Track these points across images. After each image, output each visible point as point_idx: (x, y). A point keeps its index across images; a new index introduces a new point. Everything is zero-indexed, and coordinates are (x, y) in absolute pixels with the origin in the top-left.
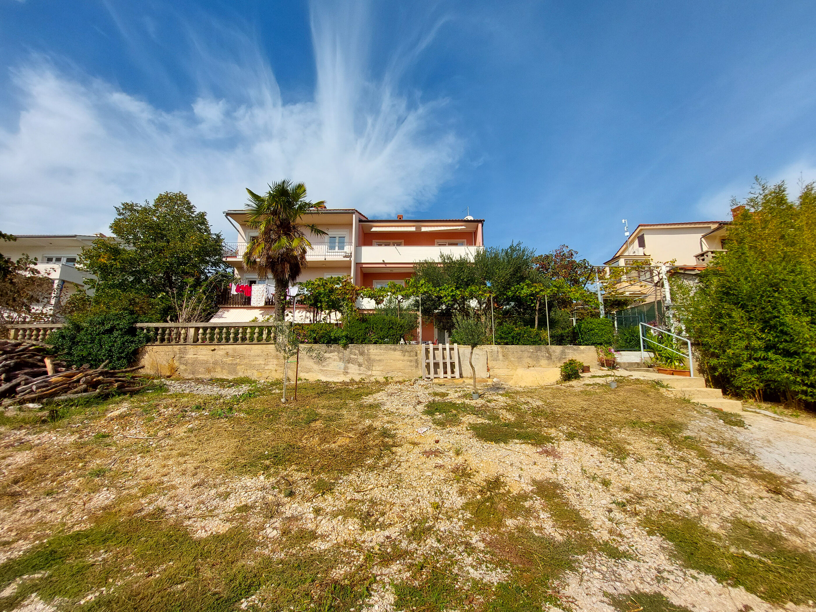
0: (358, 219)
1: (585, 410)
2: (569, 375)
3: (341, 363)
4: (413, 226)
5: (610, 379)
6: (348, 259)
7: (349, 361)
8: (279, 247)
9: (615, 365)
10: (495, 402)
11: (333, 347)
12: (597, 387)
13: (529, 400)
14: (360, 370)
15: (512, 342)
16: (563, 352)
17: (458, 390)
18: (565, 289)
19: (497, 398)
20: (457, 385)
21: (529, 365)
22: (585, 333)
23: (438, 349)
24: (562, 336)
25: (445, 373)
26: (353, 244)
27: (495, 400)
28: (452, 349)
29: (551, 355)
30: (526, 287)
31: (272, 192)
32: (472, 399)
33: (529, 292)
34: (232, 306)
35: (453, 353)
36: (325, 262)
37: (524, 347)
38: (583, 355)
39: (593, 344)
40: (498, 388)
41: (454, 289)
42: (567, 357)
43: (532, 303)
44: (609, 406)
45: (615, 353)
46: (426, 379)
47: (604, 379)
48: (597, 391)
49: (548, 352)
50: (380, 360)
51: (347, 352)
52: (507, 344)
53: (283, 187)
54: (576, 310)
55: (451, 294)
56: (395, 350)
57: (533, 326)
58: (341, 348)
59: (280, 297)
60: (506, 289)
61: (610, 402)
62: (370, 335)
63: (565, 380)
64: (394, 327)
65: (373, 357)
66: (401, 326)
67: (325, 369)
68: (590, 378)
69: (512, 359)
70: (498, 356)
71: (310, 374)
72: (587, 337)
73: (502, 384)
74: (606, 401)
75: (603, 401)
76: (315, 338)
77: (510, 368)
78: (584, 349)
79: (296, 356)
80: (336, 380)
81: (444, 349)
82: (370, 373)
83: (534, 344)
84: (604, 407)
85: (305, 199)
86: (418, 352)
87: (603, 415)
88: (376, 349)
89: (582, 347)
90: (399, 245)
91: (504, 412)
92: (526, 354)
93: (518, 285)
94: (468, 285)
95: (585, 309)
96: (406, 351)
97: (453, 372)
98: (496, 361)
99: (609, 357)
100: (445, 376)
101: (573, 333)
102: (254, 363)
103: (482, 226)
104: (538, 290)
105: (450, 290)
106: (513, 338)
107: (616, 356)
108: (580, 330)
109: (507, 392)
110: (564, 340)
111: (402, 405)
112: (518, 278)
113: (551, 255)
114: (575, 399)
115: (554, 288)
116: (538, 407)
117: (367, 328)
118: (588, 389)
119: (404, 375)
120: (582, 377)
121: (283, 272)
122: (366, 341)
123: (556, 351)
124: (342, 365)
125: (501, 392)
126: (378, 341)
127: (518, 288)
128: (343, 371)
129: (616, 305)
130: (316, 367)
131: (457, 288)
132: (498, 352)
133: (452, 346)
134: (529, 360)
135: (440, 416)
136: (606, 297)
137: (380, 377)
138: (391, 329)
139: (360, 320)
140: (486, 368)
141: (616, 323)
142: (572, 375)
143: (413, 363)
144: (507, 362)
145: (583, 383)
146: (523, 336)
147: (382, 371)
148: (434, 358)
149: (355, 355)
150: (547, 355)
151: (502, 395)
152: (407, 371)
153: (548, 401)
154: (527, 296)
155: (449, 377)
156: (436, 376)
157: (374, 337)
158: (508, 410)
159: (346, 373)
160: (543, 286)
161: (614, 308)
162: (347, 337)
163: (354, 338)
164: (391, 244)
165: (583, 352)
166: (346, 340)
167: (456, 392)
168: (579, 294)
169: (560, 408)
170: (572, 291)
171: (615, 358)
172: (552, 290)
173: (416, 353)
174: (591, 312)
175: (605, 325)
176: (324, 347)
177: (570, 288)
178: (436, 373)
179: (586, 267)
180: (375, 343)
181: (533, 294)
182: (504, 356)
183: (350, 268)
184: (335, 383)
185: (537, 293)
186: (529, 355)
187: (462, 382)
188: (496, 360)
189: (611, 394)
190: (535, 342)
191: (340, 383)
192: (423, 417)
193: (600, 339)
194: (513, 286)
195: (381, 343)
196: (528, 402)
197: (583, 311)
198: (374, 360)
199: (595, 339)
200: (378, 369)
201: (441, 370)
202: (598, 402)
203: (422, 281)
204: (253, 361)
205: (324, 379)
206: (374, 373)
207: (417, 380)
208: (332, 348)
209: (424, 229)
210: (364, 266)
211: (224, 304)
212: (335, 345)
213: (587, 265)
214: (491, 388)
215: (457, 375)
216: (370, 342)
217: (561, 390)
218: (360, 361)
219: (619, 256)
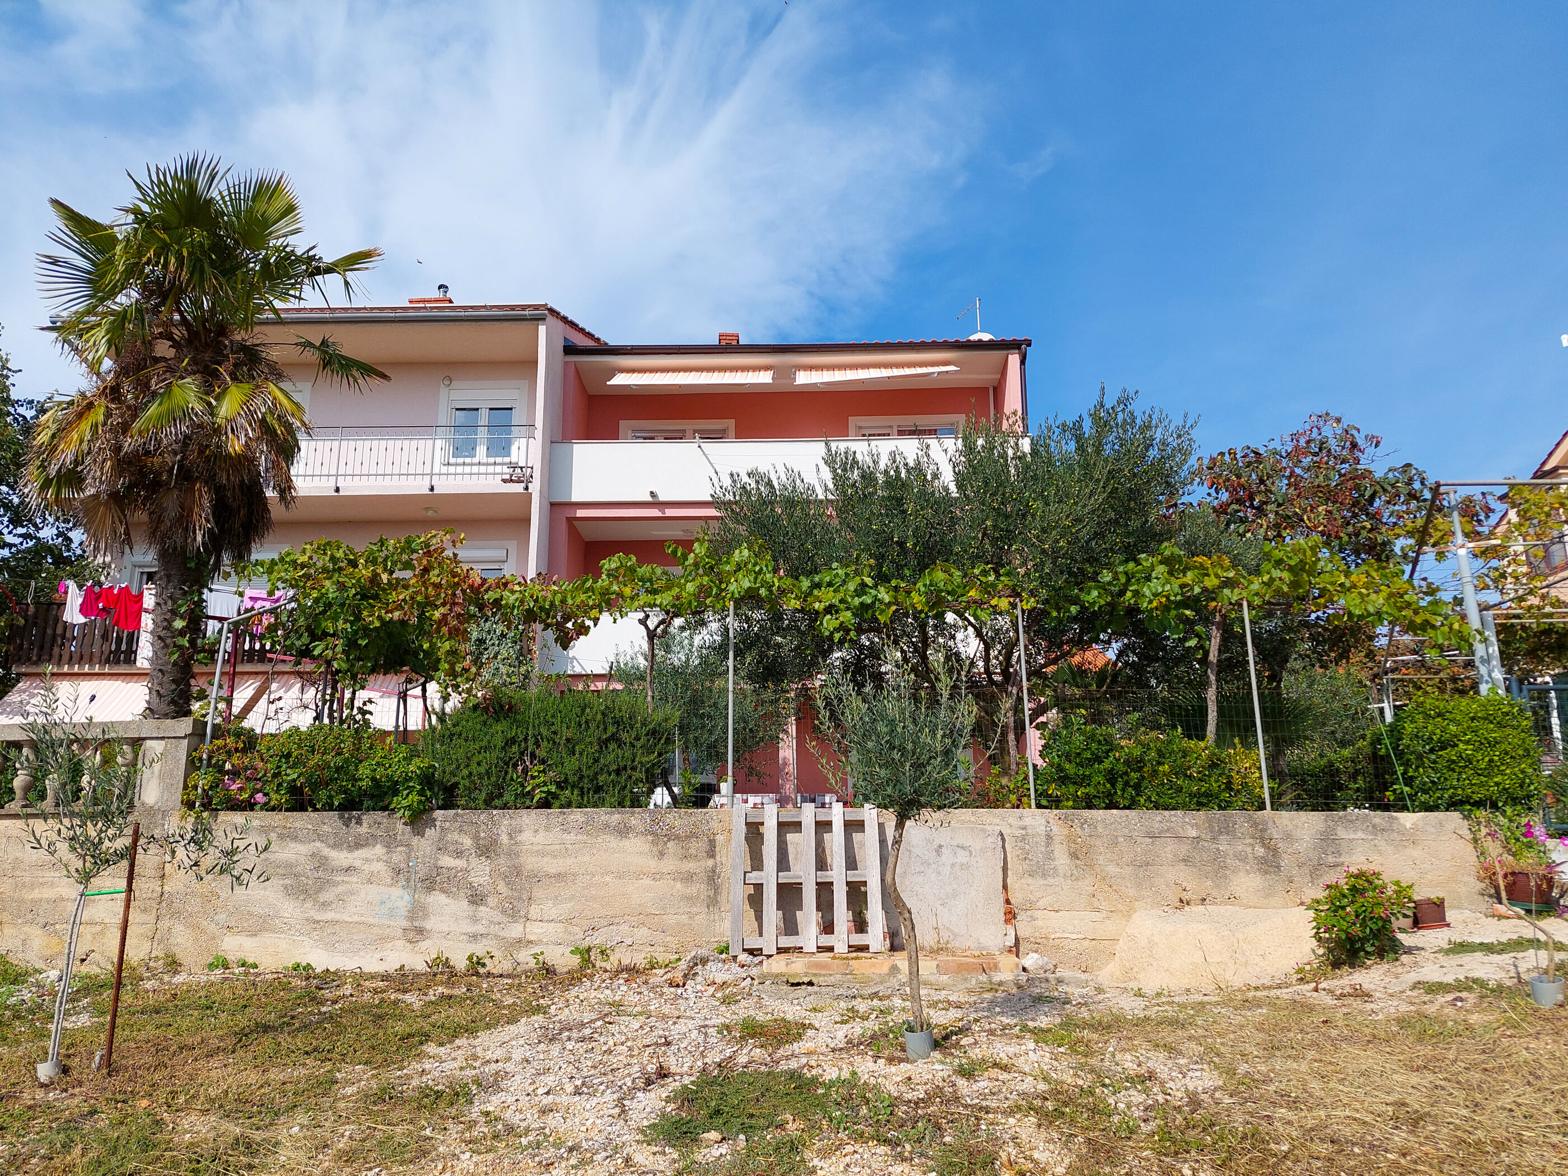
0: (560, 344)
1: (1416, 1121)
2: (1350, 939)
3: (397, 892)
4: (767, 368)
5: (1532, 960)
6: (519, 488)
7: (431, 882)
8: (160, 417)
9: (1555, 893)
10: (995, 1073)
11: (370, 821)
12: (1471, 998)
13: (1158, 1062)
14: (475, 920)
15: (1109, 795)
16: (1327, 840)
17: (862, 1006)
18: (1326, 577)
19: (1011, 1050)
20: (866, 982)
21: (1186, 896)
22: (1420, 757)
23: (797, 826)
24: (1331, 771)
25: (828, 928)
26: (539, 433)
27: (995, 1065)
28: (853, 826)
29: (1275, 851)
30: (1162, 569)
31: (145, 208)
32: (900, 1056)
33: (1173, 588)
34: (66, 669)
35: (862, 845)
36: (432, 499)
37: (1158, 819)
38: (1416, 853)
39: (1453, 805)
40: (1039, 1000)
41: (869, 581)
42: (1344, 859)
43: (1190, 632)
44: (1529, 1098)
45: (1551, 843)
46: (743, 957)
47: (1506, 958)
48: (1474, 1018)
49: (1264, 840)
50: (559, 876)
51: (425, 844)
52: (1089, 805)
53: (192, 186)
54: (1393, 670)
55: (857, 601)
56: (623, 831)
57: (1196, 730)
58: (400, 826)
59: (170, 622)
60: (1080, 579)
61: (1533, 1075)
62: (525, 771)
63: (1336, 965)
64: (624, 736)
65: (530, 863)
66: (654, 732)
67: (330, 915)
68: (1448, 952)
69: (1112, 869)
70: (1049, 856)
71: (267, 939)
72: (1425, 776)
73: (1060, 981)
74: (1516, 1069)
75: (1501, 1069)
76: (294, 790)
77: (1105, 905)
78: (1415, 828)
79: (125, 864)
80: (372, 965)
81: (823, 826)
82: (515, 931)
83: (1200, 806)
84: (1506, 1101)
85: (291, 240)
86: (720, 839)
87: (1501, 1146)
88: (547, 829)
89: (1407, 819)
90: (716, 436)
91: (1026, 1127)
92: (1169, 849)
93: (1131, 565)
94: (923, 566)
95: (1429, 669)
96: (671, 836)
97: (860, 925)
98: (1044, 876)
99: (1527, 862)
100: (826, 940)
101: (1375, 757)
102: (36, 894)
103: (1023, 362)
104: (1211, 582)
105: (852, 586)
106: (1112, 777)
107: (1556, 857)
108: (1395, 748)
109: (1069, 1024)
110: (1340, 788)
111: (577, 1092)
112: (1129, 534)
113: (1275, 452)
114: (1370, 1059)
115: (1276, 573)
116: (1194, 1101)
117: (513, 741)
118: (1431, 1009)
119: (659, 937)
120: (1409, 951)
121: (185, 522)
122: (508, 797)
123: (1298, 834)
124: (400, 898)
125: (1043, 1022)
126: (555, 796)
127: (1129, 577)
128: (405, 924)
129: (1550, 648)
130: (290, 909)
131: (882, 578)
132: (1049, 837)
133: (853, 814)
134: (1183, 875)
135: (724, 1149)
136: (1508, 617)
137: (560, 950)
138: (612, 746)
139: (486, 709)
140: (1000, 908)
141: (1555, 721)
142: (1364, 940)
143: (699, 888)
144: (1089, 880)
145: (1413, 977)
146: (1155, 772)
147: (569, 921)
148: (783, 863)
149: (459, 854)
150: (1260, 851)
151: (1040, 1035)
152: (671, 920)
153: (1243, 1068)
154: (1166, 608)
155: (841, 948)
156: (786, 942)
157: (540, 783)
158: (1047, 1119)
159: (417, 933)
160: (1234, 566)
161: (1541, 661)
162: (427, 780)
163: (456, 785)
164: (689, 433)
165: (1411, 839)
166: (421, 793)
167: (852, 1015)
168: (1383, 595)
169: (1293, 1104)
170: (1354, 586)
171: (1551, 866)
172: (1272, 580)
173: (712, 843)
174: (1454, 680)
175: (1500, 725)
176: (330, 822)
177: (1347, 574)
178: (790, 927)
179: (1413, 496)
180: (545, 804)
181: (1197, 599)
182: (1074, 856)
183: (528, 521)
184: (360, 977)
185: (1210, 594)
186: (1184, 849)
187: (885, 969)
188: (1041, 871)
189: (1537, 1036)
190: (1208, 795)
191: (385, 977)
192: (638, 1158)
193: (1482, 785)
194: (1109, 566)
195: (569, 805)
196: (1151, 1076)
197: (1421, 676)
198: (537, 877)
199: (1464, 783)
200: (553, 913)
201: (809, 917)
202: (1476, 1076)
203: (742, 554)
204: (32, 887)
205: (321, 960)
206: (535, 930)
207: (704, 961)
208: (363, 829)
209: (803, 378)
210: (581, 513)
211: (36, 663)
212: (379, 815)
213: (1417, 485)
214: (1009, 999)
215: (876, 936)
216: (524, 800)
217: (1311, 1009)
218: (476, 881)
219: (1556, 469)
